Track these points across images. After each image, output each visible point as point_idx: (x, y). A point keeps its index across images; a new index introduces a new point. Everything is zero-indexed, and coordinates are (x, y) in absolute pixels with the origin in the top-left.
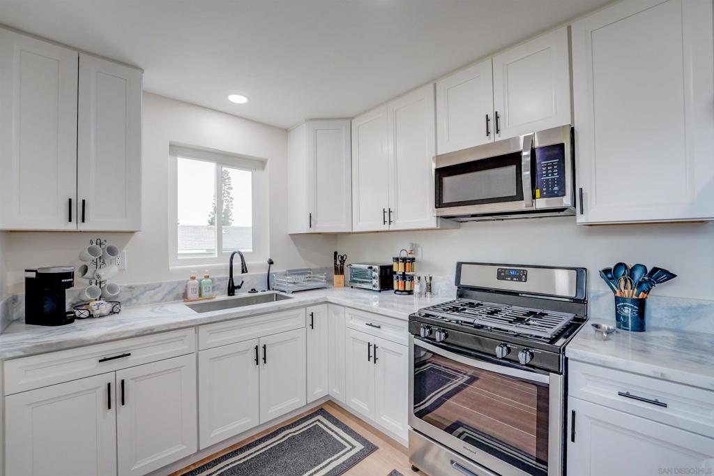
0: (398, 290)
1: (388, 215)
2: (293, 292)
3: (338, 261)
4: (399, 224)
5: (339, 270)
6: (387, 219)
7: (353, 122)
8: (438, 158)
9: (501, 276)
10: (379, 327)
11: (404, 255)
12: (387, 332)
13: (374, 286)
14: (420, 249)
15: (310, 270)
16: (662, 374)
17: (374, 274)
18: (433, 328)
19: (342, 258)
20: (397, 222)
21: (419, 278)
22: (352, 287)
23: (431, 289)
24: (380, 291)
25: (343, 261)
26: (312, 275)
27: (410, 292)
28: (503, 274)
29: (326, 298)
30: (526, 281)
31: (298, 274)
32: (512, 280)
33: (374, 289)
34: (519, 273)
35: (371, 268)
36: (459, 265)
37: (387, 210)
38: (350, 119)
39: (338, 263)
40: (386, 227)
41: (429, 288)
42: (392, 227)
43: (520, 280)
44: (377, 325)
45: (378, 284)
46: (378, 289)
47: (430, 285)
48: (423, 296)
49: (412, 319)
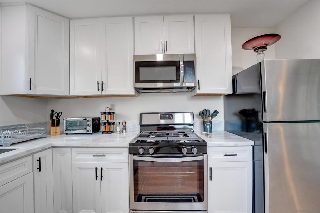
0: (105, 132)
1: (101, 86)
2: (12, 145)
3: (54, 116)
4: (109, 91)
5: (56, 123)
6: (100, 88)
7: (71, 21)
8: (135, 56)
9: (162, 117)
10: (104, 156)
11: (108, 111)
12: (111, 157)
13: (88, 131)
14: (116, 107)
15: (24, 125)
16: (236, 144)
17: (88, 123)
18: (146, 147)
19: (58, 114)
20: (107, 90)
21: (119, 123)
22: (67, 134)
23: (125, 128)
24: (92, 134)
25: (58, 116)
26: (27, 129)
27: (112, 132)
28: (163, 117)
29: (52, 144)
30: (172, 119)
31: (13, 129)
32: (167, 119)
33: (88, 133)
34: (170, 116)
35: (85, 119)
36: (141, 114)
37: (100, 83)
38: (70, 19)
39: (55, 118)
40: (99, 93)
41: (124, 128)
42: (104, 93)
43: (170, 119)
44: (103, 155)
45: (91, 129)
46: (91, 132)
47: (125, 126)
48: (121, 133)
49: (131, 145)
